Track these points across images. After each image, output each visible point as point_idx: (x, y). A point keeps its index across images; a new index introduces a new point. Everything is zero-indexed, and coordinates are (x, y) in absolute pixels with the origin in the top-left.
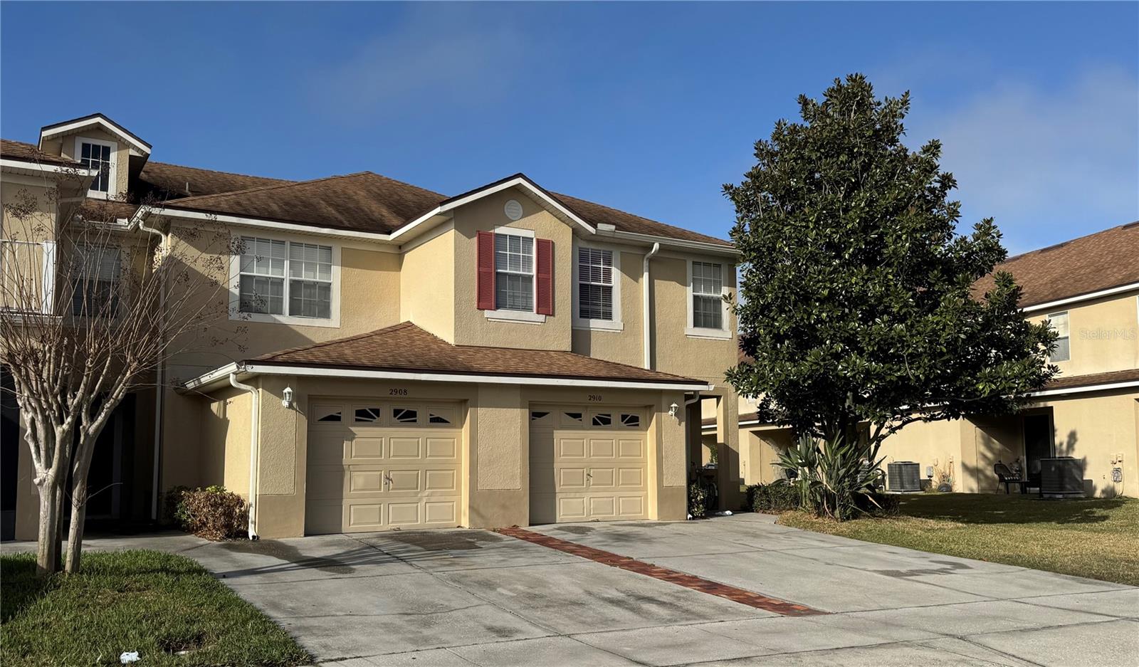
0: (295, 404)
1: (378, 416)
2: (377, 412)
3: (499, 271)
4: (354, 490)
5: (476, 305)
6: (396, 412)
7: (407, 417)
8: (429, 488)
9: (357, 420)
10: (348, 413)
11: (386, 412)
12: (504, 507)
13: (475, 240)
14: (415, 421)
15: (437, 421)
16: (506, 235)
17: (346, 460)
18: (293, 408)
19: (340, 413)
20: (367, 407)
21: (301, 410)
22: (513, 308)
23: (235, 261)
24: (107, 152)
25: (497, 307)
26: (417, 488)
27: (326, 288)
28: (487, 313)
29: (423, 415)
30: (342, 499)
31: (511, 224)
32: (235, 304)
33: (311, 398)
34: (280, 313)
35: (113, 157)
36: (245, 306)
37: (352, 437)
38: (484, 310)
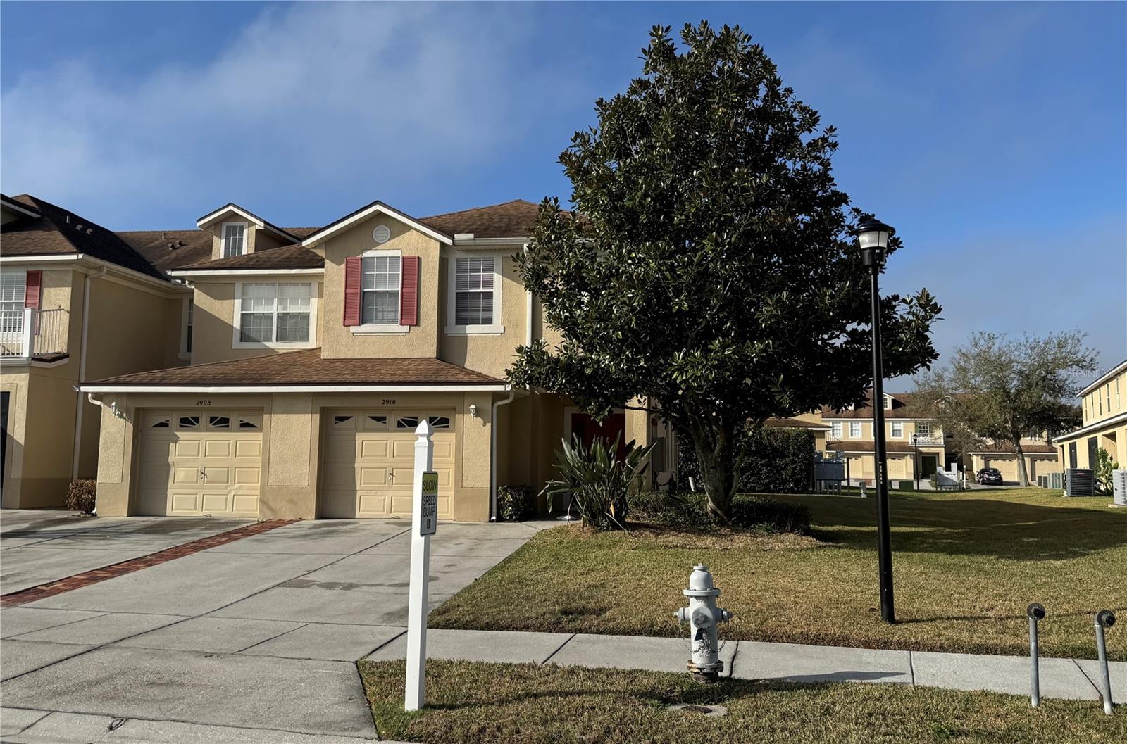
0: (124, 415)
1: (198, 423)
2: (197, 420)
3: (366, 290)
4: (177, 482)
5: (342, 323)
6: (212, 419)
7: (221, 423)
8: (238, 483)
9: (181, 426)
10: (174, 421)
11: (204, 419)
12: (291, 501)
13: (343, 266)
14: (228, 426)
15: (246, 426)
16: (374, 257)
17: (171, 459)
18: (124, 418)
19: (168, 421)
20: (189, 415)
21: (128, 419)
23: (238, 303)
24: (242, 229)
25: (362, 321)
26: (228, 482)
27: (306, 317)
28: (353, 329)
29: (235, 421)
30: (167, 489)
31: (378, 248)
32: (237, 336)
33: (137, 409)
34: (270, 340)
35: (246, 232)
36: (244, 337)
37: (176, 440)
38: (349, 326)
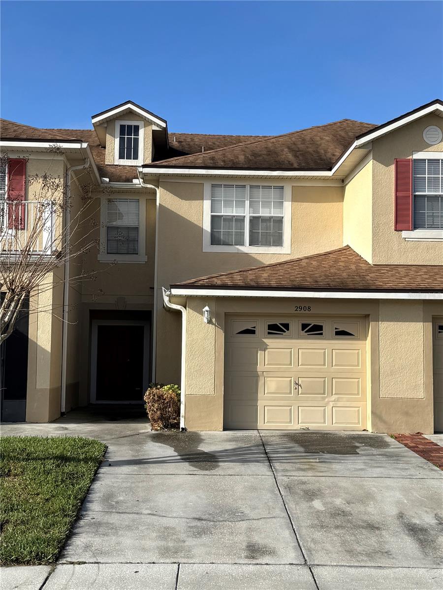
0: (214, 320)
1: (288, 330)
2: (287, 326)
3: (417, 193)
4: (268, 393)
5: (393, 227)
6: (304, 326)
7: (315, 330)
8: (335, 394)
9: (269, 333)
10: (261, 327)
11: (295, 326)
12: (407, 414)
13: (393, 167)
14: (321, 334)
15: (341, 333)
16: (425, 160)
17: (260, 368)
18: (213, 324)
19: (255, 327)
20: (278, 322)
21: (219, 324)
22: (432, 227)
23: (207, 204)
24: (137, 128)
25: (415, 227)
26: (324, 393)
27: (279, 221)
28: (405, 234)
29: (329, 328)
30: (257, 400)
31: (429, 149)
32: (207, 239)
33: (227, 315)
34: (242, 244)
35: (141, 132)
36: (215, 240)
37: (265, 348)
38: (402, 231)
